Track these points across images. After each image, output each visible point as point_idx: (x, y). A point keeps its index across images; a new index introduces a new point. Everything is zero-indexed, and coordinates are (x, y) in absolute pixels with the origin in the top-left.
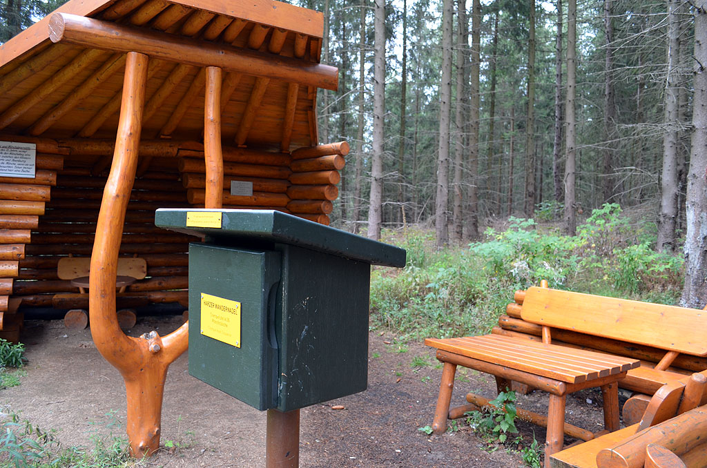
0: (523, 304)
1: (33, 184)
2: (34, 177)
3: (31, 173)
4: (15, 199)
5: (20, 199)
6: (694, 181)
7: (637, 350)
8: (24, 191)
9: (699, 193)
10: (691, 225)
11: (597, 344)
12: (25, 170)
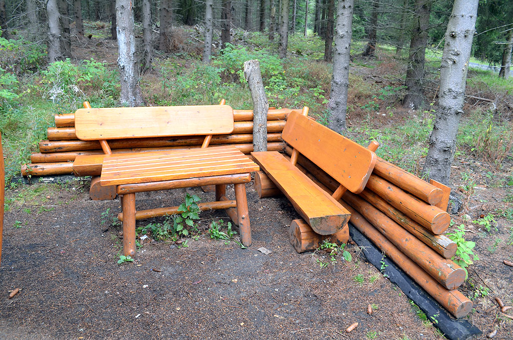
0: (76, 125)
6: (122, 11)
7: (177, 140)
9: (128, 20)
10: (123, 44)
11: (145, 143)
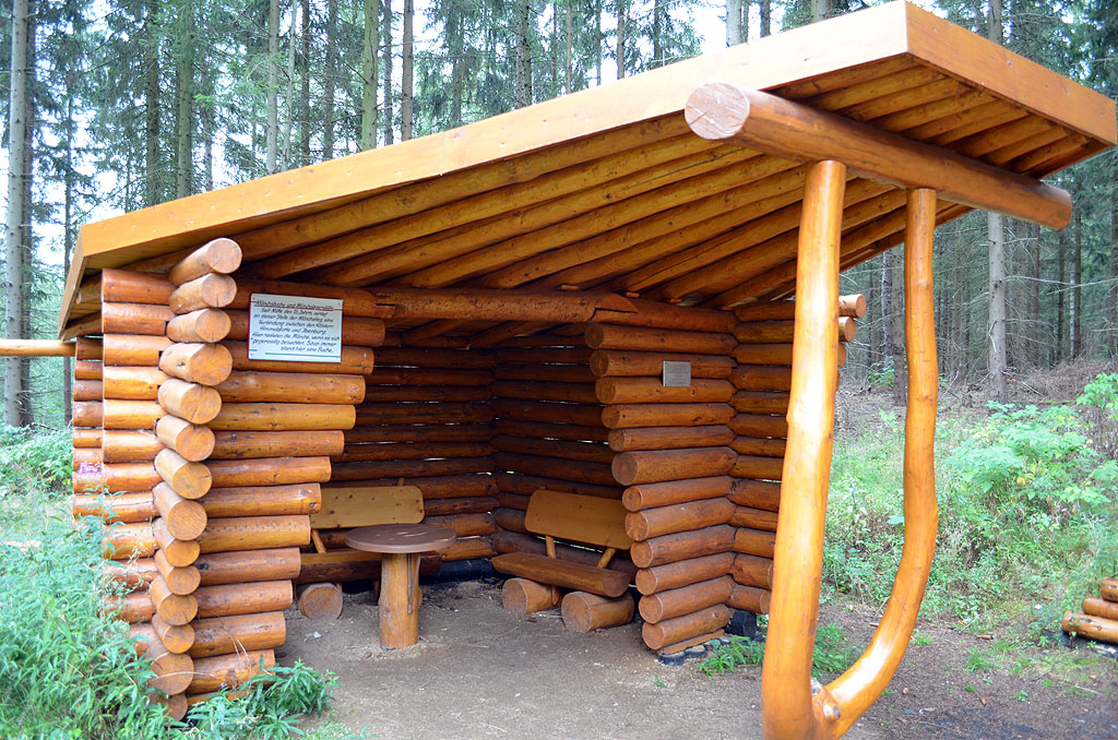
1: (336, 373)
2: (339, 360)
3: (334, 354)
4: (306, 400)
5: (314, 401)
8: (321, 387)
12: (324, 347)
